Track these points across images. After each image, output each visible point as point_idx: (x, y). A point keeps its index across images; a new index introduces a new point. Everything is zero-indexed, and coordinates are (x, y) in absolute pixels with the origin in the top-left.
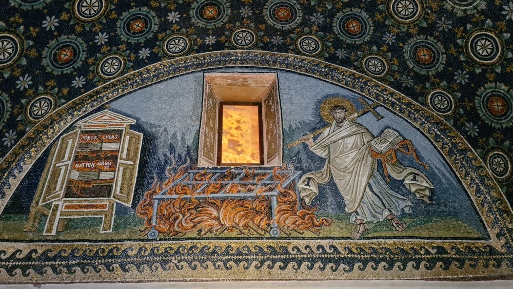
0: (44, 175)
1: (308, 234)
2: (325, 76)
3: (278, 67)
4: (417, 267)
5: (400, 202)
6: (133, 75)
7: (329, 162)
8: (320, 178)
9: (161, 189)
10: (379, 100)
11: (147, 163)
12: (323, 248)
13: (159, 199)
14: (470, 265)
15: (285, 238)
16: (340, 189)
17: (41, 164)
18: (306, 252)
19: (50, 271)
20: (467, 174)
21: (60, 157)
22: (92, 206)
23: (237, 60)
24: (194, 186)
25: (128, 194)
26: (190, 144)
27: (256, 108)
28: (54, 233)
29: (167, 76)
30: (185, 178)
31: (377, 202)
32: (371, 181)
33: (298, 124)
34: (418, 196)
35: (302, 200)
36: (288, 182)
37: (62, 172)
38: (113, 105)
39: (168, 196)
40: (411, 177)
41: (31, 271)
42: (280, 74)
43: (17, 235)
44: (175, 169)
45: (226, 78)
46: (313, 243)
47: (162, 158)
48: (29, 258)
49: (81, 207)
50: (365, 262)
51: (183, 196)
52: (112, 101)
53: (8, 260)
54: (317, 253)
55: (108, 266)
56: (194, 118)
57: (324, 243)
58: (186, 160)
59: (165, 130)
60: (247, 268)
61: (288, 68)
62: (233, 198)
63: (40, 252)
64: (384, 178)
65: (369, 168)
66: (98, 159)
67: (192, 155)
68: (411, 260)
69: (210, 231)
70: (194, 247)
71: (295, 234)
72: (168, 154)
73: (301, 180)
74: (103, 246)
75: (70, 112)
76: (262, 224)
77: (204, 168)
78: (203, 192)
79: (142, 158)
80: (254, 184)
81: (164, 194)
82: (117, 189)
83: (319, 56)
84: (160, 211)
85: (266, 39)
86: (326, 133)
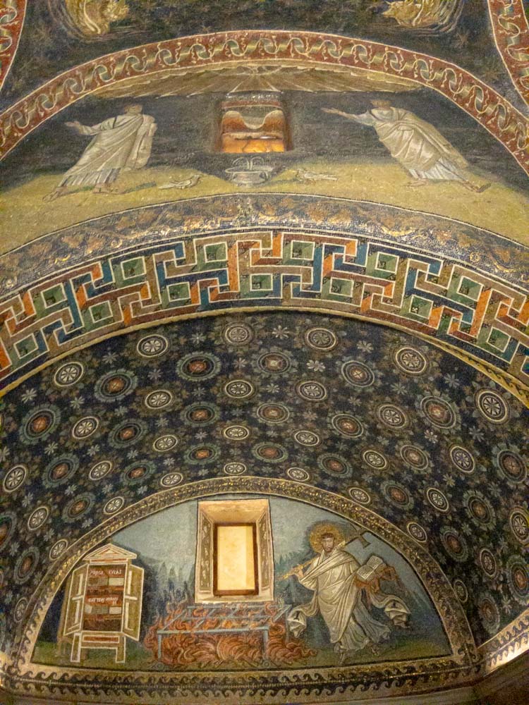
0: (63, 608)
1: (296, 665)
2: (316, 501)
3: (270, 492)
4: (388, 687)
5: (380, 629)
6: (132, 508)
7: (317, 594)
8: (308, 611)
9: (163, 625)
10: (366, 525)
11: (149, 599)
12: (309, 676)
13: (163, 635)
14: (434, 679)
15: (275, 669)
16: (327, 621)
17: (60, 597)
18: (294, 680)
19: (81, 692)
20: (440, 597)
21: (75, 592)
22: (106, 639)
23: (230, 486)
24: (192, 623)
25: (135, 629)
26: (187, 580)
27: (250, 528)
28: (78, 660)
29: (163, 506)
30: (184, 614)
31: (359, 631)
33: (289, 556)
34: (396, 622)
35: (291, 633)
36: (279, 616)
37: (78, 605)
38: (115, 539)
39: (169, 632)
40: (392, 603)
41: (66, 690)
42: (273, 501)
43: (49, 660)
44: (174, 605)
45: (219, 505)
46: (300, 673)
47: (163, 594)
48: (62, 679)
49: (97, 639)
50: (345, 686)
51: (183, 632)
52: (114, 534)
53: (47, 680)
54: (304, 681)
55: (126, 691)
56: (190, 551)
57: (311, 672)
58: (184, 596)
59: (164, 565)
60: (242, 695)
61: (281, 494)
62: (228, 633)
63: (70, 675)
64: (367, 607)
65: (353, 599)
66: (106, 594)
67: (189, 591)
68: (385, 680)
69: (209, 663)
70: (195, 678)
71: (285, 665)
72: (167, 590)
73: (291, 614)
74: (120, 674)
75: (80, 546)
76: (255, 657)
77: (200, 605)
78: (201, 627)
79: (144, 594)
80: (248, 619)
81: (165, 630)
82: (125, 624)
83: (309, 482)
84: (164, 645)
85: (257, 469)
86: (315, 564)
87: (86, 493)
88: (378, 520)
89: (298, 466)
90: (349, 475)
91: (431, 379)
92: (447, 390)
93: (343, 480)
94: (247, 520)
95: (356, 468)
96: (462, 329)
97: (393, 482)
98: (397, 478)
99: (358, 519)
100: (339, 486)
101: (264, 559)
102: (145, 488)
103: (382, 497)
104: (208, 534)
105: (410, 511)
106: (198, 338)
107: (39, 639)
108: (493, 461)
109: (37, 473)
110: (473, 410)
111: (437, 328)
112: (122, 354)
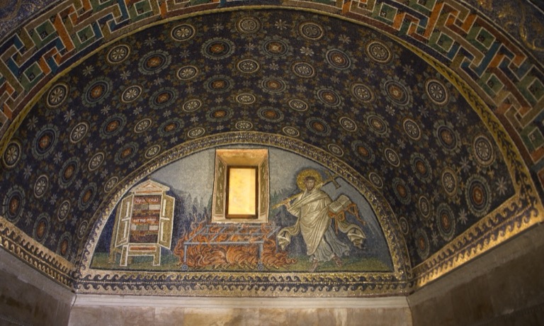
0: (115, 226)
1: (281, 269)
2: (304, 152)
3: (269, 144)
4: (346, 290)
5: (343, 248)
6: (167, 153)
7: (300, 220)
8: (292, 231)
9: (188, 238)
11: (178, 220)
12: (290, 277)
13: (188, 245)
14: (379, 288)
15: (267, 272)
16: (305, 239)
17: (112, 219)
18: (279, 280)
19: (127, 288)
21: (124, 215)
22: (147, 249)
23: (240, 138)
24: (209, 236)
25: (168, 241)
26: (206, 206)
27: (254, 170)
28: (126, 265)
29: (190, 152)
30: (203, 231)
31: (328, 248)
32: (326, 234)
33: (281, 191)
34: (355, 244)
35: (280, 246)
36: (272, 234)
37: (126, 225)
38: (154, 176)
39: (193, 243)
40: (353, 231)
41: (116, 287)
42: (272, 151)
43: (104, 266)
44: (196, 224)
45: (231, 153)
46: (284, 275)
47: (188, 216)
48: (114, 279)
49: (140, 249)
50: (315, 286)
51: (202, 243)
52: (153, 173)
53: (102, 280)
54: (286, 281)
55: (160, 286)
56: (209, 186)
57: (292, 275)
58: (204, 218)
59: (190, 195)
60: (243, 289)
62: (235, 245)
63: (120, 276)
64: (335, 231)
65: (325, 225)
66: (147, 216)
67: (207, 215)
68: (343, 285)
69: (220, 266)
70: (210, 276)
71: (273, 269)
72: (192, 213)
73: (280, 233)
74: (156, 273)
75: (127, 182)
76: (253, 262)
77: (216, 224)
78: (215, 240)
79: (175, 216)
80: (249, 235)
81: (190, 241)
82: (161, 238)
83: (299, 138)
84: (188, 252)
85: (260, 126)
86: (300, 198)
87: (132, 143)
88: (348, 169)
89: (291, 125)
90: (328, 134)
91: (393, 67)
92: (405, 77)
93: (324, 138)
94: (252, 164)
95: (334, 130)
96: (418, 32)
97: (360, 142)
98: (364, 139)
99: (333, 167)
100: (321, 142)
101: (262, 193)
102: (176, 139)
103: (352, 153)
104: (223, 174)
105: (372, 164)
106: (218, 27)
107: (97, 250)
108: (434, 133)
109: (95, 129)
110: (422, 94)
111: (399, 30)
112: (159, 39)
